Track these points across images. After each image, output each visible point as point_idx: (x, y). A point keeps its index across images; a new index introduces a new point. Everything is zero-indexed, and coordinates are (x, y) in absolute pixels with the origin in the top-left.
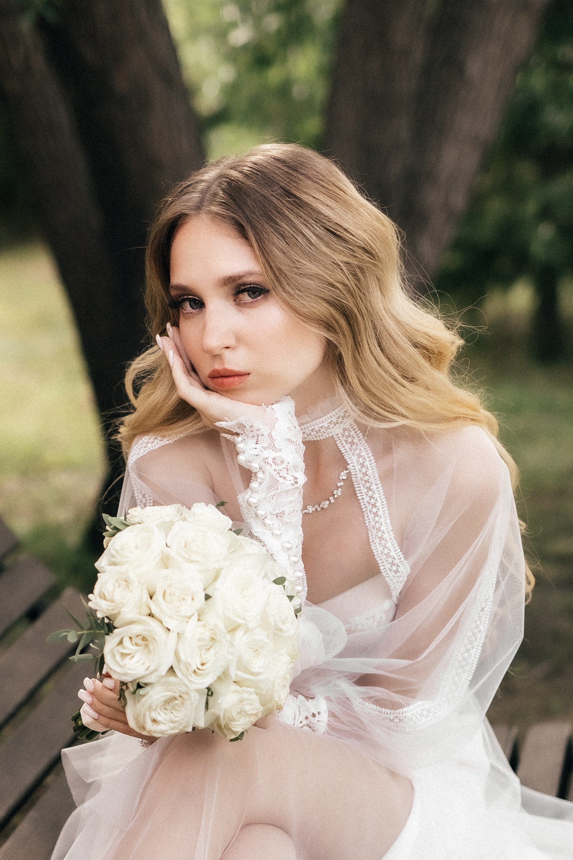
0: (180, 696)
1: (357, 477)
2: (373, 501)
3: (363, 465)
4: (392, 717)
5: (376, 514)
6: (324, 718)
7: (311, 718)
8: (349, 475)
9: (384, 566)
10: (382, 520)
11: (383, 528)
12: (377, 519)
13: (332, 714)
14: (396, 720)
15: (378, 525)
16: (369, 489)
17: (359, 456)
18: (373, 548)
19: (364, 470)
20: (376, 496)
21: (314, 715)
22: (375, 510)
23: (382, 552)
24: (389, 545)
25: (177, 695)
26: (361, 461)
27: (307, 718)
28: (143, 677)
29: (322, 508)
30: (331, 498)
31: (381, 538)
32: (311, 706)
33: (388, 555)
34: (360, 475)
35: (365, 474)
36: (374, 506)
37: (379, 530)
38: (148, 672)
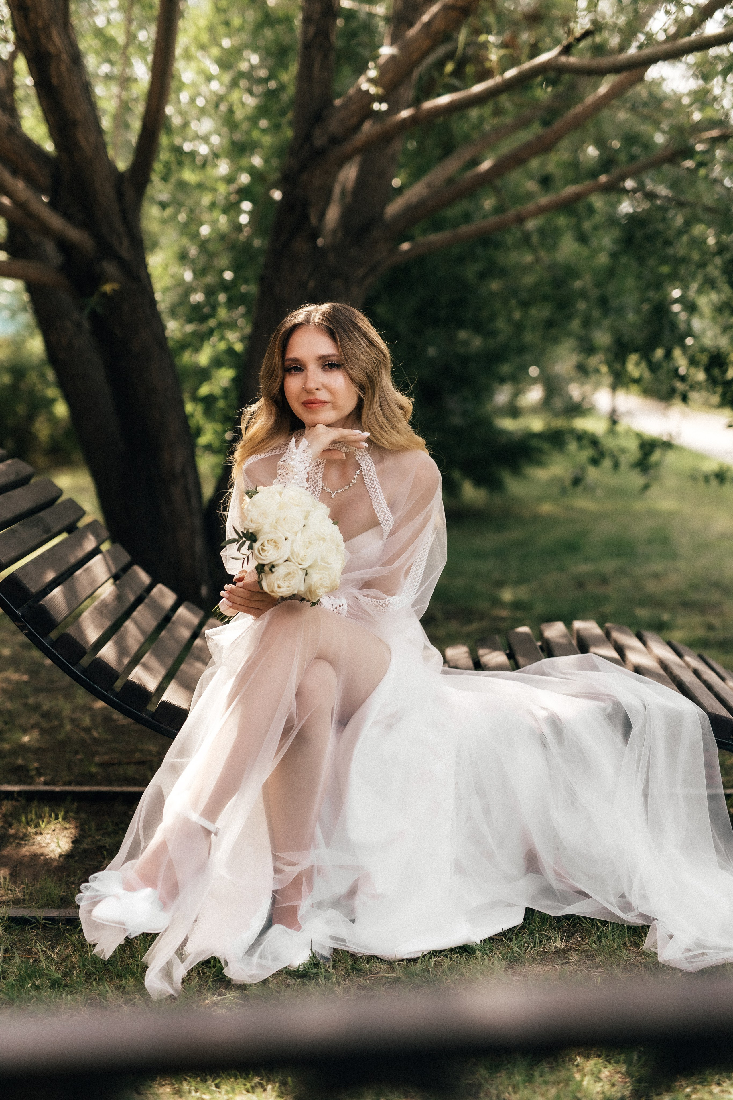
0: (293, 572)
1: (365, 472)
2: (373, 486)
3: (368, 466)
4: (382, 604)
5: (375, 492)
6: (345, 607)
7: (339, 608)
8: (361, 471)
9: (381, 518)
10: (379, 494)
11: (380, 498)
12: (376, 494)
13: (349, 606)
14: (384, 606)
15: (377, 497)
16: (371, 480)
17: (366, 461)
18: (375, 508)
19: (369, 469)
20: (375, 483)
21: (340, 606)
22: (374, 490)
23: (379, 510)
24: (383, 506)
25: (291, 572)
26: (367, 464)
27: (336, 608)
28: (275, 561)
29: (346, 489)
30: (351, 484)
31: (379, 503)
32: (338, 602)
33: (383, 511)
34: (367, 472)
35: (369, 471)
36: (374, 488)
37: (377, 499)
38: (278, 558)
